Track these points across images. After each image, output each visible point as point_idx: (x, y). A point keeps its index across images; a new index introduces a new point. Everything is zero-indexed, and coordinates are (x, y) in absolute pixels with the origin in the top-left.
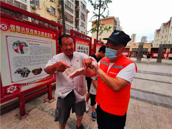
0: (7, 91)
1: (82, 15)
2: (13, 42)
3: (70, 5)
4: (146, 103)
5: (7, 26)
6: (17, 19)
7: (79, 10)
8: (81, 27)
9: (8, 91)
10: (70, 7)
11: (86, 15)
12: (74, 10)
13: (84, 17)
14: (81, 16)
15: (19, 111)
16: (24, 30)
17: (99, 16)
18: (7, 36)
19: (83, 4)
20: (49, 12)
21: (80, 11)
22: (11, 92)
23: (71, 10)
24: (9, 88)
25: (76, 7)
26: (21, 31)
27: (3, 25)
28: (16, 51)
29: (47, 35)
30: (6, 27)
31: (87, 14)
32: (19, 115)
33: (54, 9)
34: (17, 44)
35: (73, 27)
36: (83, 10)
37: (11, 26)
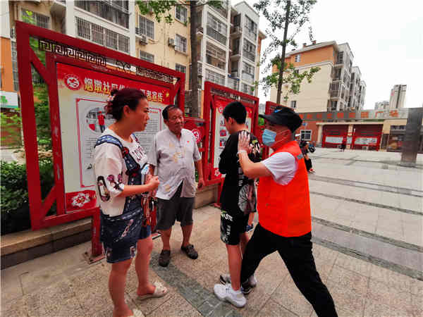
0: (72, 201)
1: (248, 45)
2: (88, 111)
3: (220, 26)
4: (396, 273)
5: (80, 83)
6: (96, 68)
7: (241, 34)
8: (245, 74)
9: (74, 203)
10: (220, 31)
11: (257, 45)
12: (228, 36)
13: (251, 51)
14: (244, 50)
15: (91, 248)
16: (108, 87)
17: (284, 45)
18: (78, 100)
19: (250, 19)
20: (174, 47)
21: (243, 37)
22: (79, 205)
23: (221, 39)
24: (76, 197)
25: (233, 30)
26: (102, 89)
27: (72, 78)
28: (92, 127)
29: (152, 95)
30: (78, 82)
31: (260, 43)
32: (90, 254)
33: (183, 40)
34: (94, 115)
35: (224, 77)
36: (251, 34)
37: (86, 80)
